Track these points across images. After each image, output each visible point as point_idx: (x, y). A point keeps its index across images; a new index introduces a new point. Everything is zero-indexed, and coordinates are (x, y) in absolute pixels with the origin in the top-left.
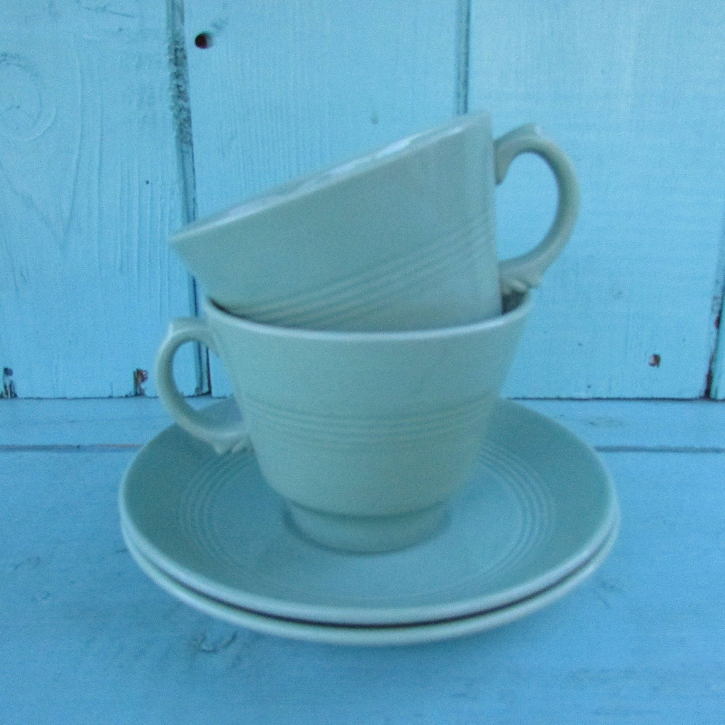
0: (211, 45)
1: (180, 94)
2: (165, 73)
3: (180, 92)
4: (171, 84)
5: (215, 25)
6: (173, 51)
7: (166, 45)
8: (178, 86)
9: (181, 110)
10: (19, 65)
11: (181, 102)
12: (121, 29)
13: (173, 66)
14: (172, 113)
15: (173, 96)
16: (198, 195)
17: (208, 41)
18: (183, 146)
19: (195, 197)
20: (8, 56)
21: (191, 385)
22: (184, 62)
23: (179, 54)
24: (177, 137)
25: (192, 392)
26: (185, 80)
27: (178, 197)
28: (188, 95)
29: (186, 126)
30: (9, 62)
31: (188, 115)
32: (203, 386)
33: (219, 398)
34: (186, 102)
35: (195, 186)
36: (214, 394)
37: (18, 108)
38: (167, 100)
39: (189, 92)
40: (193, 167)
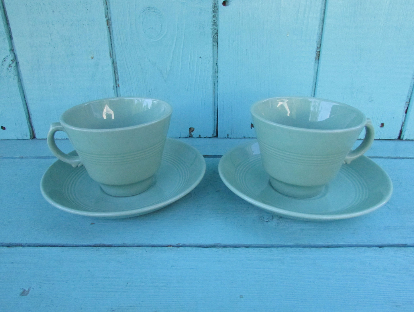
0: (228, 5)
1: (215, 23)
2: (211, 15)
3: (214, 23)
4: (212, 20)
6: (213, 7)
7: (211, 5)
8: (214, 21)
9: (215, 29)
10: (154, 12)
11: (214, 27)
13: (213, 13)
14: (211, 31)
15: (212, 24)
16: (219, 62)
17: (226, 3)
18: (214, 43)
19: (217, 63)
20: (150, 8)
21: (211, 133)
22: (217, 11)
23: (215, 8)
24: (212, 40)
25: (211, 136)
26: (217, 18)
27: (211, 63)
28: (217, 24)
29: (216, 35)
30: (150, 10)
31: (217, 31)
32: (215, 133)
33: (221, 138)
34: (216, 26)
35: (217, 59)
36: (218, 136)
37: (152, 28)
38: (210, 26)
39: (218, 22)
40: (217, 51)
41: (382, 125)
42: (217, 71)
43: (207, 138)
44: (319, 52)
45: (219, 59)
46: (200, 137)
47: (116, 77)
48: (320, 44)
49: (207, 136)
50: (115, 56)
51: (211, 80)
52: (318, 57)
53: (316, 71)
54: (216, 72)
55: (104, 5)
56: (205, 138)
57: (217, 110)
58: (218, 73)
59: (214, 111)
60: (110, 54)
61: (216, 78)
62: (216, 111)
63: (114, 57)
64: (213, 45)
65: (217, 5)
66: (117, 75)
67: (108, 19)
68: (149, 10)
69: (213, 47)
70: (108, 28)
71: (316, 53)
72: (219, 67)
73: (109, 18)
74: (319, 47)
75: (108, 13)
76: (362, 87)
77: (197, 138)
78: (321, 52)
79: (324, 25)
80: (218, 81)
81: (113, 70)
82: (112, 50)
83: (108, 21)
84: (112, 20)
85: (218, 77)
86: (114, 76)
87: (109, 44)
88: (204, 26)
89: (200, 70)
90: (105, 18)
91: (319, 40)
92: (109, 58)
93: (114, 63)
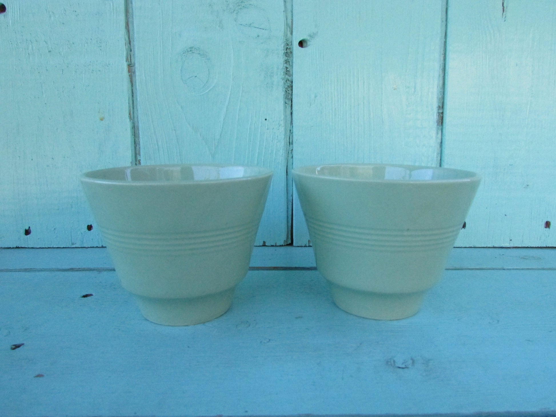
0: (306, 46)
1: (288, 72)
2: (281, 59)
3: (287, 71)
4: (284, 66)
5: (310, 36)
6: (285, 49)
7: (283, 46)
8: (287, 68)
9: (287, 80)
10: (199, 54)
11: (287, 76)
12: (258, 36)
13: (285, 57)
14: (283, 82)
15: (284, 72)
16: (294, 127)
17: (304, 44)
18: (286, 100)
19: (291, 129)
20: (194, 48)
21: (282, 239)
22: (291, 55)
23: (288, 51)
24: (284, 95)
25: (282, 243)
26: (291, 64)
27: (282, 129)
28: (291, 73)
29: (289, 89)
30: (194, 52)
31: (291, 83)
32: (288, 240)
33: (298, 246)
34: (290, 76)
35: (292, 123)
36: (294, 244)
37: (196, 77)
38: (281, 74)
39: (292, 71)
40: (291, 112)
41: (548, 225)
42: (291, 141)
43: (276, 246)
44: (442, 113)
45: (294, 124)
46: (264, 245)
47: (137, 150)
48: (442, 102)
49: (276, 244)
50: (138, 117)
51: (282, 155)
52: (441, 120)
53: (439, 141)
54: (291, 143)
55: (125, 43)
56: (272, 246)
57: (292, 201)
58: (292, 144)
59: (287, 203)
60: (130, 114)
61: (290, 152)
62: (291, 203)
63: (136, 119)
64: (286, 103)
65: (291, 47)
66: (138, 146)
67: (130, 63)
68: (192, 52)
69: (286, 106)
70: (130, 75)
71: (438, 114)
72: (294, 134)
73: (133, 61)
74: (441, 107)
75: (131, 55)
76: (510, 165)
77: (260, 246)
78: (445, 113)
79: (446, 74)
80: (292, 157)
81: (133, 138)
82: (133, 108)
83: (131, 67)
84: (137, 65)
85: (292, 149)
86: (133, 148)
87: (129, 99)
88: (271, 75)
89: (266, 139)
90: (126, 62)
91: (440, 96)
92: (128, 120)
93: (134, 127)
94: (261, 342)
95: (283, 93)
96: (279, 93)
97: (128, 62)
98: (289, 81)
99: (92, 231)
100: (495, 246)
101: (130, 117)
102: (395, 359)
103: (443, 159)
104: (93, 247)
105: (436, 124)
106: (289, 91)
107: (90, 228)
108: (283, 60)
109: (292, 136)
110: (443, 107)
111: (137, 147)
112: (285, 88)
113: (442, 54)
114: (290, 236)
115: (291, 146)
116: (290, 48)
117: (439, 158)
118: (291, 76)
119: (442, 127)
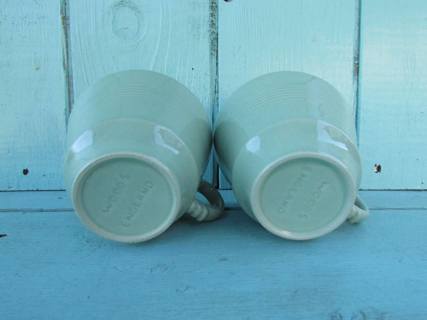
0: (231, 1)
1: (213, 25)
2: (207, 12)
3: (213, 24)
4: (209, 18)
6: (211, 3)
8: (212, 21)
9: (213, 33)
10: (130, 7)
11: (213, 29)
13: (211, 10)
14: (209, 34)
15: (210, 24)
16: (219, 77)
18: (212, 51)
19: (217, 78)
20: (124, 2)
22: (216, 9)
23: (214, 5)
24: (210, 46)
26: (216, 18)
27: (208, 79)
28: (217, 26)
29: (215, 41)
30: (124, 5)
31: (216, 36)
32: (214, 183)
33: (224, 189)
34: (215, 29)
35: (217, 73)
36: (220, 187)
37: (126, 28)
38: (207, 27)
39: (218, 24)
40: (217, 63)
42: (216, 90)
44: (358, 64)
45: (219, 74)
47: (71, 98)
48: (357, 53)
50: (72, 67)
51: (208, 102)
52: (357, 71)
53: (356, 90)
54: (216, 92)
58: (218, 92)
60: (64, 64)
61: (216, 100)
63: (70, 69)
64: (212, 54)
66: (72, 94)
67: (64, 16)
68: (123, 5)
69: (212, 57)
70: (64, 27)
71: (354, 65)
72: (219, 83)
73: (67, 15)
74: (357, 58)
75: (65, 9)
78: (360, 64)
80: (218, 104)
81: (67, 87)
82: (68, 59)
83: (65, 19)
84: (71, 18)
85: (218, 98)
86: (67, 96)
87: (63, 50)
88: (198, 27)
89: (193, 88)
90: (61, 14)
91: (356, 48)
92: (62, 69)
93: (68, 76)
94: (177, 290)
95: (209, 44)
96: (205, 45)
97: (63, 14)
98: (214, 33)
99: (28, 175)
100: (408, 189)
101: (65, 66)
102: (340, 312)
103: (359, 106)
104: (29, 191)
105: (352, 74)
106: (214, 43)
107: (26, 172)
108: (209, 13)
109: (218, 85)
110: (358, 59)
111: (71, 96)
112: (211, 40)
113: (357, 9)
114: (216, 181)
115: (217, 94)
116: (215, 2)
117: (355, 106)
118: (217, 29)
119: (358, 77)
